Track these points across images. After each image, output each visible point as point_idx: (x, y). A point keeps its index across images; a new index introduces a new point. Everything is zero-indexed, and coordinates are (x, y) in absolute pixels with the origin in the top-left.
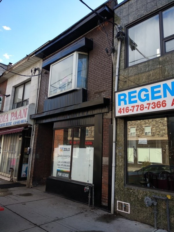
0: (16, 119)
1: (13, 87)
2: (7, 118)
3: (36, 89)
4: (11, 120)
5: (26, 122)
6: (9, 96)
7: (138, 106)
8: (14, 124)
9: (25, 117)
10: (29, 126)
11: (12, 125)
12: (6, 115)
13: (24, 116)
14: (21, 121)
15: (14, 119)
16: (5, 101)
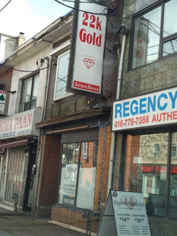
0: (20, 128)
1: (20, 79)
2: (11, 126)
3: (45, 86)
4: (15, 129)
5: (31, 133)
6: (14, 92)
7: (129, 120)
8: (18, 134)
9: (30, 125)
10: (34, 138)
11: (16, 135)
12: (10, 121)
13: (28, 124)
14: (25, 131)
15: (18, 128)
16: (10, 100)
